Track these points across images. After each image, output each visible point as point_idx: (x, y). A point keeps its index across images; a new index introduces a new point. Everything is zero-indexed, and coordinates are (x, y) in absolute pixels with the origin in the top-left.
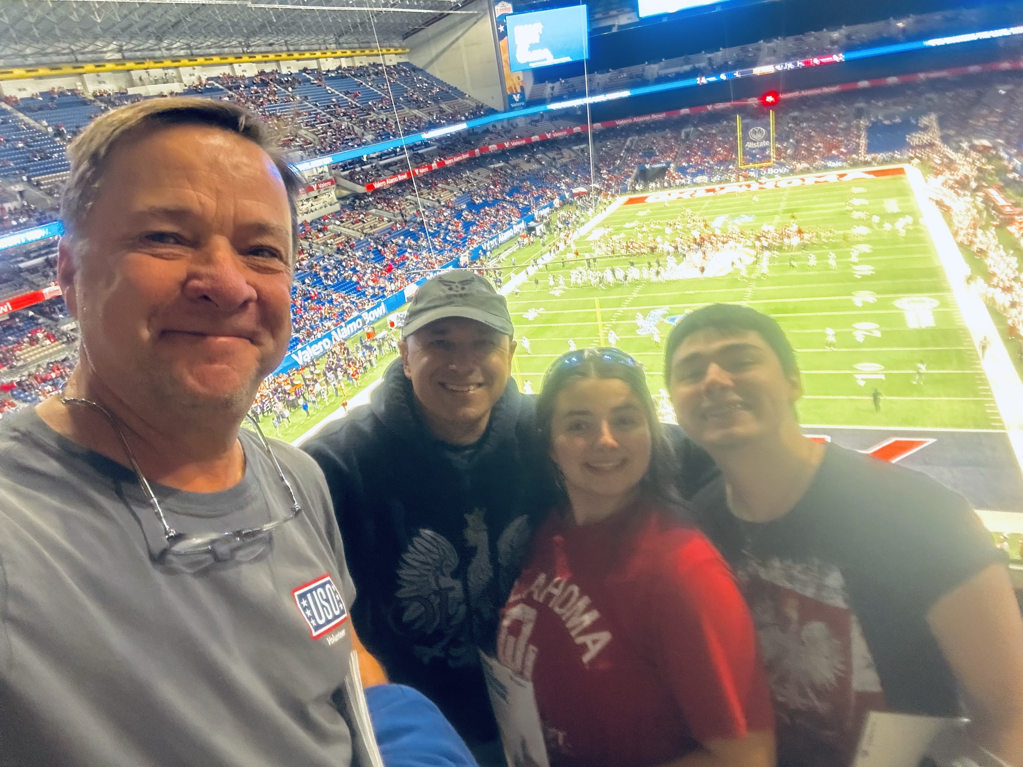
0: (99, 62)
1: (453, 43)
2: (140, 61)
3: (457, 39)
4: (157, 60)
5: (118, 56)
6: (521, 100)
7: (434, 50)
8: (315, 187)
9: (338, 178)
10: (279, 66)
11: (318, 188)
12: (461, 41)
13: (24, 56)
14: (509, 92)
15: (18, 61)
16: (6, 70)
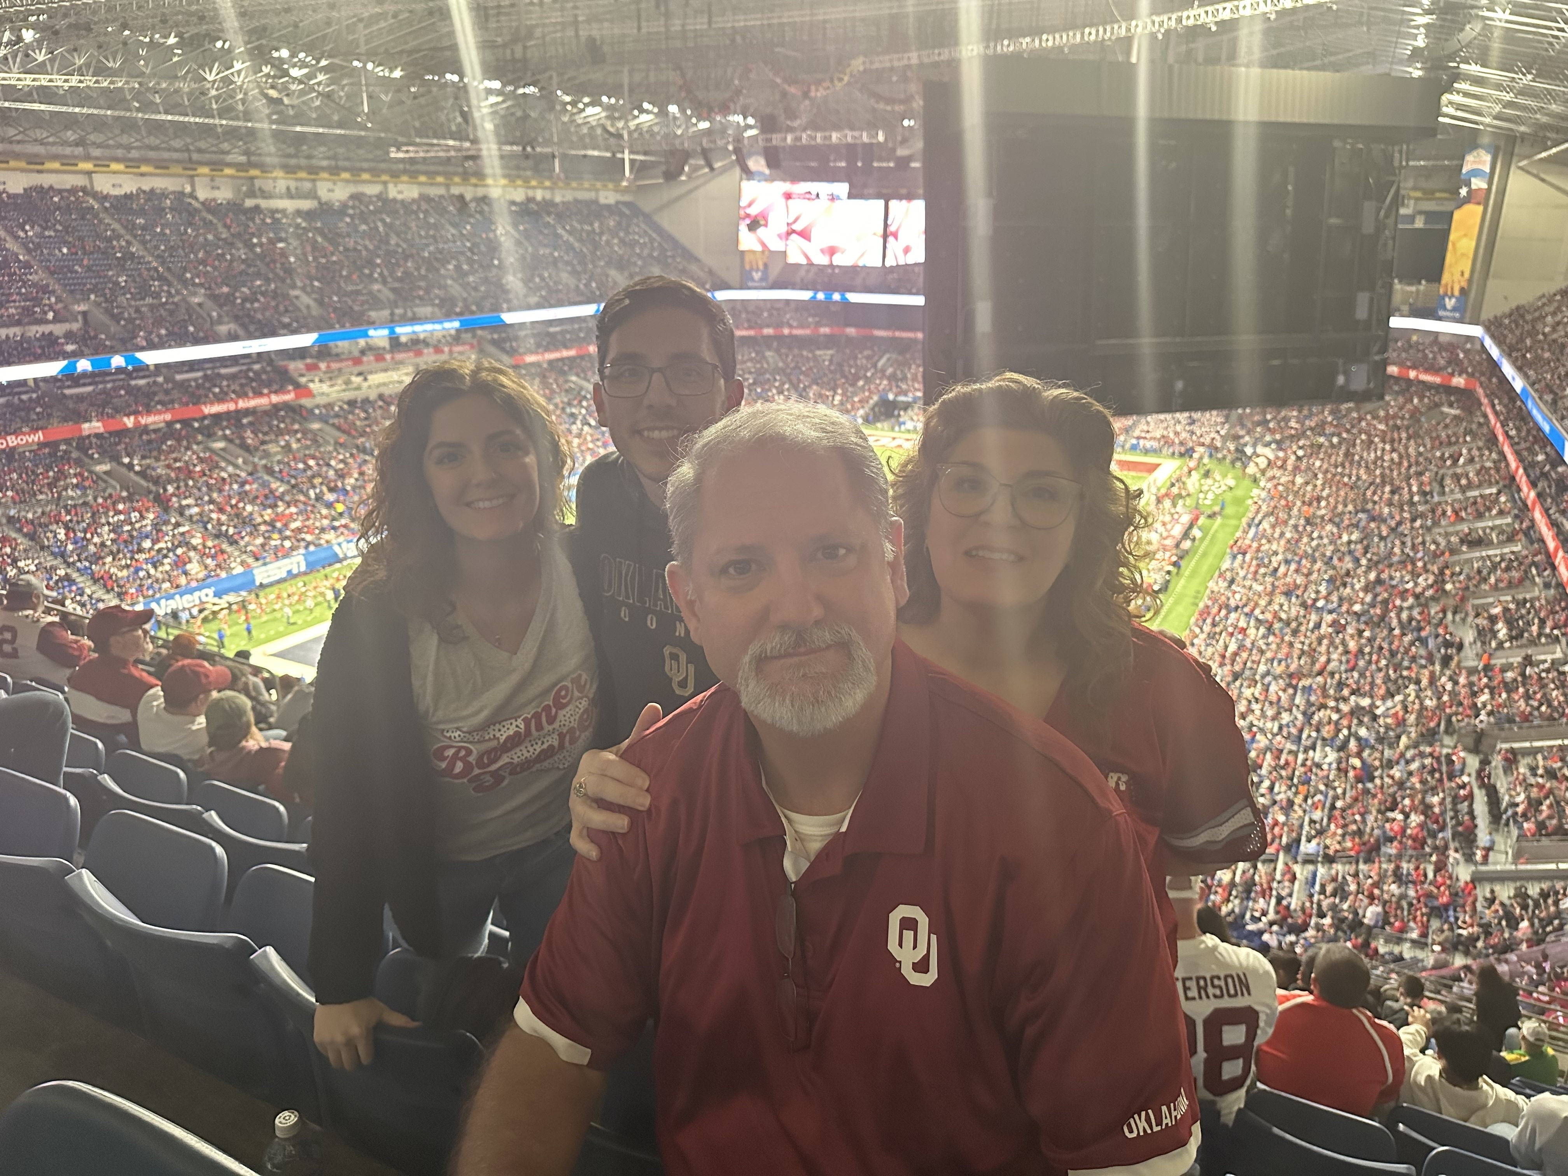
1: (691, 192)
2: (268, 168)
3: (697, 188)
4: (290, 170)
6: (761, 280)
7: (665, 197)
8: (446, 349)
9: (482, 341)
12: (702, 190)
13: (128, 148)
14: (747, 267)
15: (120, 152)
16: (102, 163)
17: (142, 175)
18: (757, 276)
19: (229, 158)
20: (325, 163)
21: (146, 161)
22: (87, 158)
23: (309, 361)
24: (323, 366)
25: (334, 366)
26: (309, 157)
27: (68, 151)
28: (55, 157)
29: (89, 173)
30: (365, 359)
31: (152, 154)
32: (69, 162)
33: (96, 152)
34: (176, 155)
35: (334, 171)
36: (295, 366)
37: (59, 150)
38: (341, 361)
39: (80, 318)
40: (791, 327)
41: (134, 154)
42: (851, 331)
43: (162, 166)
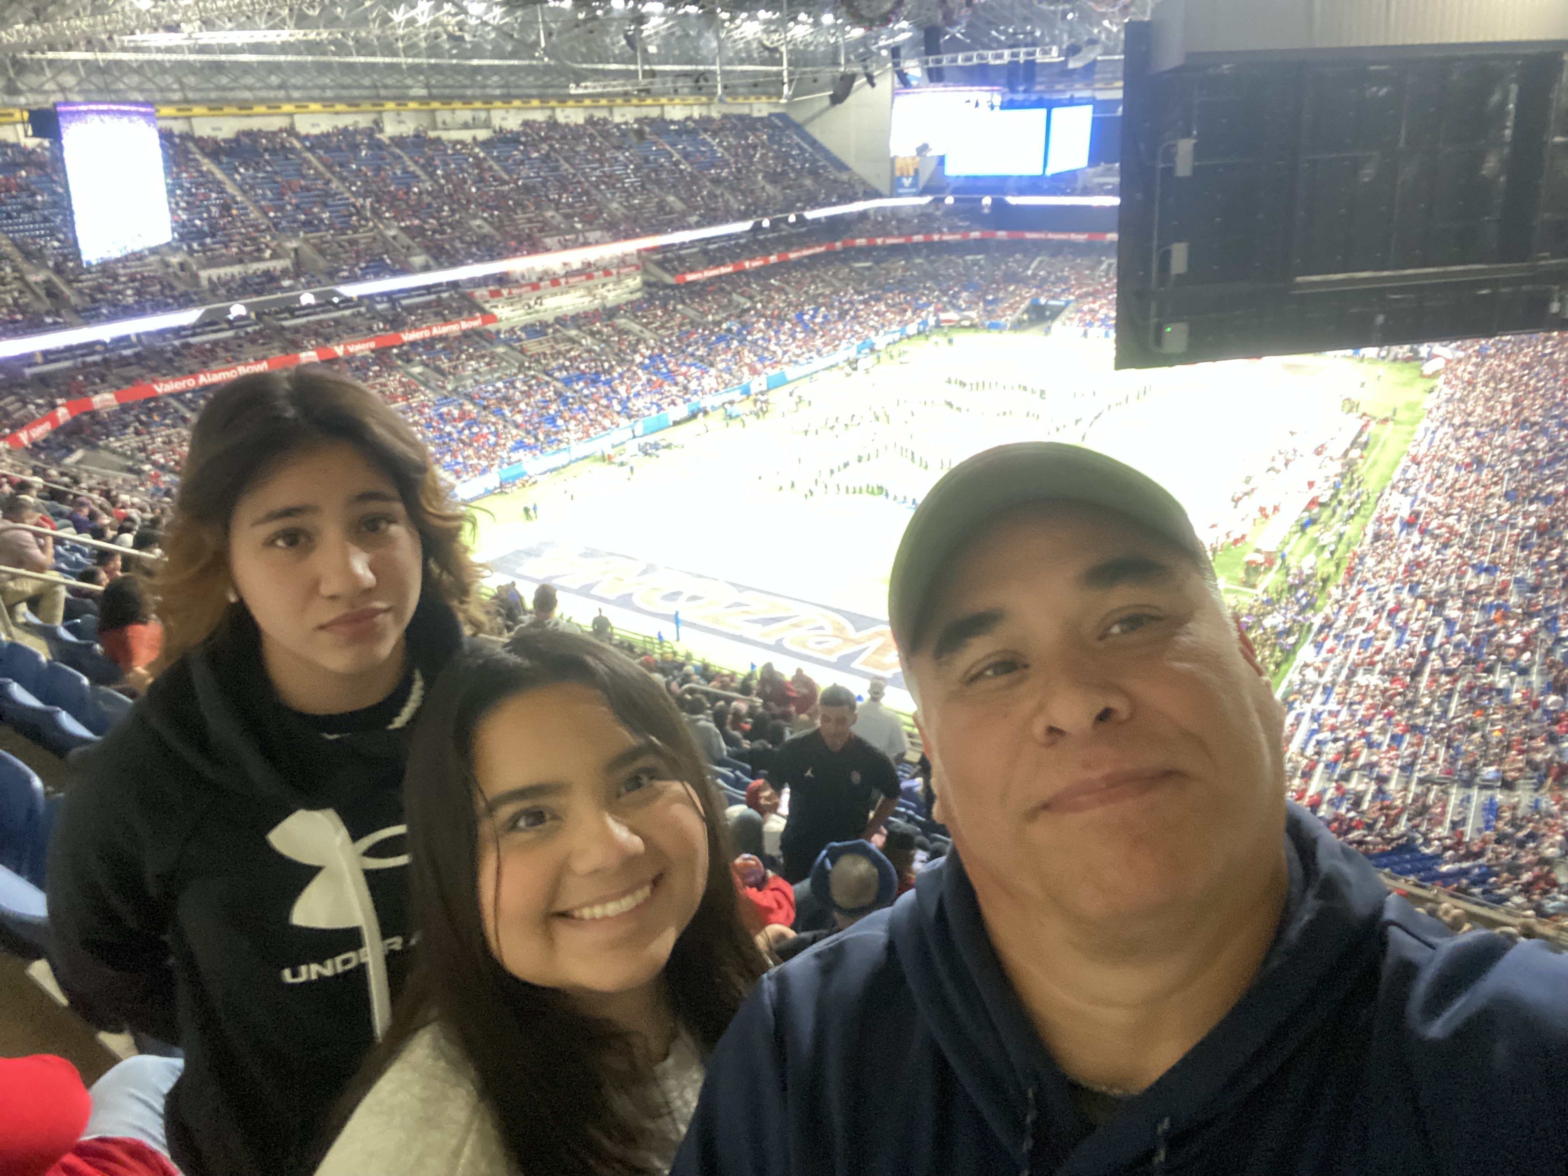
0: (401, 99)
2: (447, 100)
4: (467, 100)
5: (423, 92)
6: (911, 186)
8: (614, 271)
9: (647, 263)
11: (619, 273)
13: (323, 88)
14: (898, 174)
15: (316, 93)
16: (301, 104)
17: (337, 113)
18: (907, 182)
19: (414, 92)
20: (498, 92)
21: (339, 99)
22: (289, 100)
23: (492, 288)
24: (505, 292)
25: (515, 291)
26: (485, 87)
27: (272, 94)
28: (262, 101)
29: (291, 115)
30: (542, 284)
31: (344, 93)
32: (273, 105)
33: (296, 94)
34: (365, 93)
35: (507, 98)
36: (480, 293)
37: (264, 94)
38: (522, 286)
39: (292, 254)
40: (941, 232)
41: (329, 93)
42: (1002, 234)
43: (353, 103)
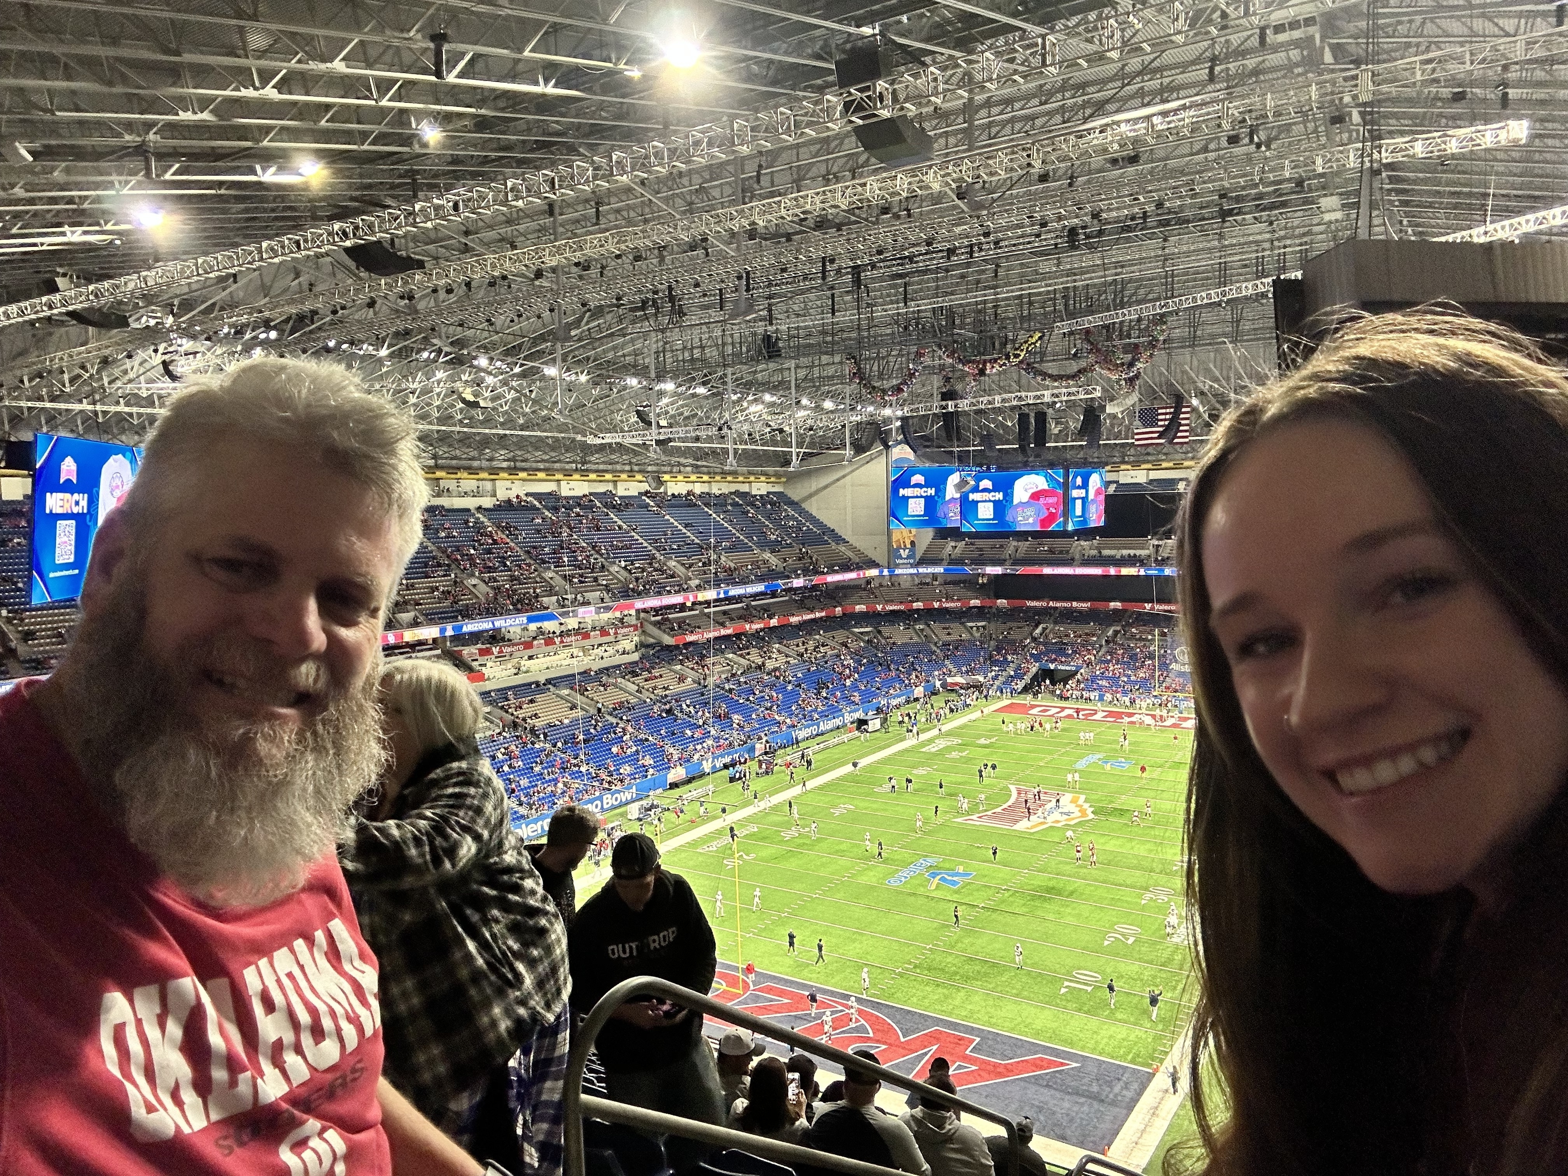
1: (838, 480)
2: (454, 470)
3: (844, 476)
4: (473, 471)
6: (908, 557)
7: (815, 484)
8: (612, 632)
9: (645, 623)
10: (616, 487)
11: (616, 633)
12: (848, 478)
14: (895, 546)
18: (904, 553)
25: (506, 650)
26: (491, 459)
30: (535, 643)
40: (940, 600)
42: (1002, 602)
